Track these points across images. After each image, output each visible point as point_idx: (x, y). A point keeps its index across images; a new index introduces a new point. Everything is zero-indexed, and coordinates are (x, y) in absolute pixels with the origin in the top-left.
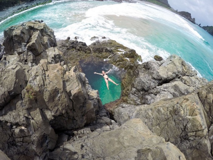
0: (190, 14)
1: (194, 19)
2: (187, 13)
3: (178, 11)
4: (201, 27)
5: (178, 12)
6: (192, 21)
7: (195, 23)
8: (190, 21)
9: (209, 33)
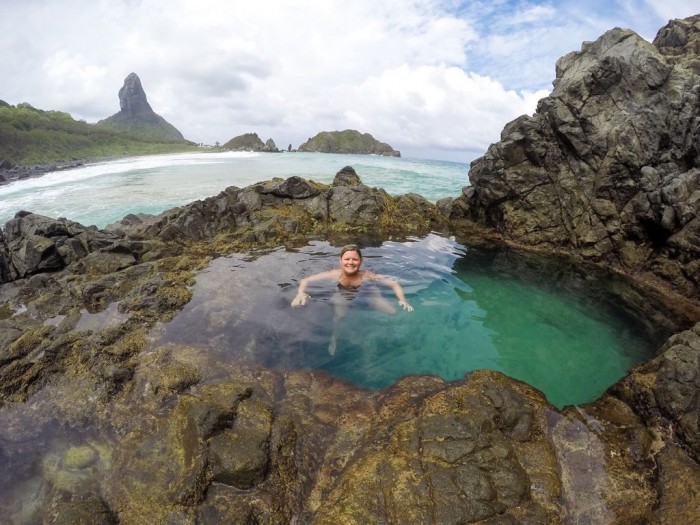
0: (255, 135)
1: (271, 141)
2: (247, 135)
3: (222, 144)
4: (295, 151)
5: (222, 148)
6: (267, 151)
7: (277, 151)
8: (263, 151)
9: (322, 152)
